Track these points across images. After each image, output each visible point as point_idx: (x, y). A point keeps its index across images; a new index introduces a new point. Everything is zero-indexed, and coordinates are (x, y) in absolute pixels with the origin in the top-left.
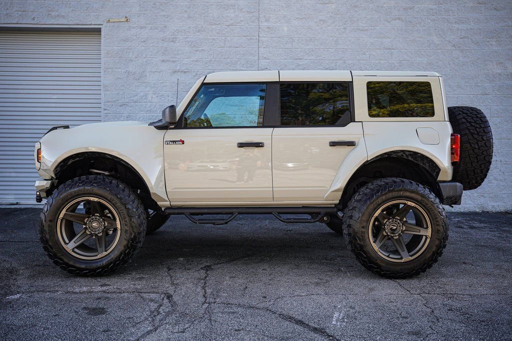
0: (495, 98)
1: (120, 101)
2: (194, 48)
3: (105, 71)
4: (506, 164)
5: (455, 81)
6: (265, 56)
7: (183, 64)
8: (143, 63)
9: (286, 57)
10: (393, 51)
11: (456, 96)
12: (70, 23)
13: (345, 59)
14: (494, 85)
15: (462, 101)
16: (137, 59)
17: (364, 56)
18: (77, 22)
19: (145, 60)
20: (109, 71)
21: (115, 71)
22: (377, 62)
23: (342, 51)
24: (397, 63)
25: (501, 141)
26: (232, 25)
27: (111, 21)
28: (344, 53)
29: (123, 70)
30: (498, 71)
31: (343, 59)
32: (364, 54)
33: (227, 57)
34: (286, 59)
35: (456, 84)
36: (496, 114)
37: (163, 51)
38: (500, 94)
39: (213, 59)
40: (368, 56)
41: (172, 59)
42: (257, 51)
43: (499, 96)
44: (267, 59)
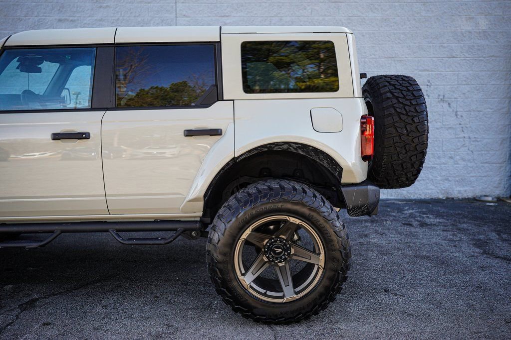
0: (464, 61)
2: (96, 4)
4: (476, 141)
5: (415, 41)
6: (184, 13)
7: (85, 24)
8: (35, 23)
9: (210, 15)
10: (340, 4)
11: (417, 59)
13: (282, 15)
14: (462, 45)
15: (423, 66)
16: (27, 18)
17: (304, 11)
19: (36, 19)
22: (321, 18)
23: (278, 6)
24: (345, 20)
25: (470, 114)
28: (281, 8)
30: (468, 29)
31: (279, 15)
32: (305, 9)
33: (137, 15)
34: (209, 16)
35: (417, 45)
36: (465, 81)
37: (58, 8)
38: (469, 56)
39: (121, 18)
40: (310, 11)
41: (71, 18)
42: (174, 7)
43: (468, 59)
44: (187, 17)
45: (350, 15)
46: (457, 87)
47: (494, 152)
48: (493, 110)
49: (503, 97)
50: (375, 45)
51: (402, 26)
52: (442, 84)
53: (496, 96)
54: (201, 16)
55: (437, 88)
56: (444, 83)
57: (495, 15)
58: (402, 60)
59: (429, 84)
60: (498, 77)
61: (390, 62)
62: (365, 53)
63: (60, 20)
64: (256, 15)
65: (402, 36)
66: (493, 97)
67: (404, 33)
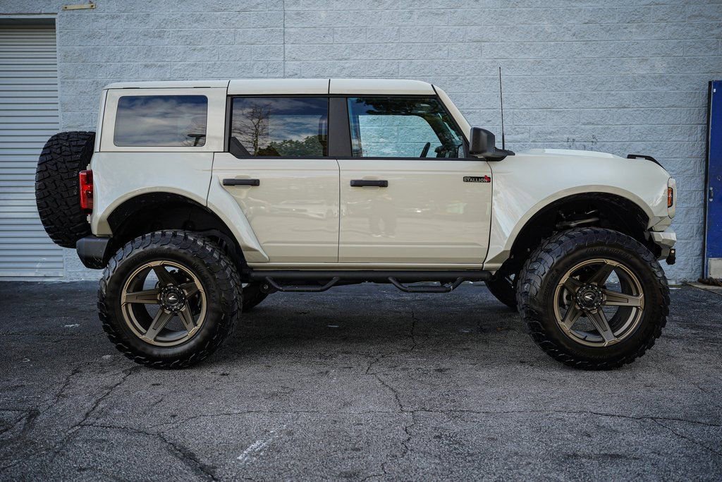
0: (637, 112)
1: (85, 126)
2: (189, 46)
3: (63, 83)
5: (576, 88)
6: (294, 56)
7: (176, 70)
9: (325, 57)
10: (483, 44)
11: (578, 110)
12: (10, 12)
13: (412, 58)
14: (634, 92)
15: (587, 118)
16: (108, 63)
17: (440, 52)
18: (20, 10)
19: (119, 64)
20: (68, 82)
21: (77, 82)
22: (460, 61)
23: (408, 46)
24: (489, 62)
26: (244, 10)
27: (69, 7)
28: (410, 48)
29: (89, 81)
30: (642, 72)
31: (409, 58)
32: (440, 50)
33: (238, 58)
34: (324, 60)
35: (578, 92)
36: (639, 136)
37: (145, 51)
38: (644, 106)
39: (219, 62)
40: (446, 52)
41: (159, 63)
42: (282, 48)
43: (643, 109)
44: (296, 60)
45: (495, 57)
46: (630, 145)
47: (678, 225)
48: (675, 173)
49: (687, 156)
50: (526, 93)
51: (560, 69)
52: (611, 140)
53: (678, 155)
54: (315, 59)
55: (603, 146)
56: (613, 139)
57: (674, 56)
58: (561, 112)
59: (594, 140)
60: (681, 131)
61: (545, 114)
62: (515, 102)
63: (146, 66)
64: (381, 58)
65: (561, 82)
66: (674, 156)
67: (561, 79)
